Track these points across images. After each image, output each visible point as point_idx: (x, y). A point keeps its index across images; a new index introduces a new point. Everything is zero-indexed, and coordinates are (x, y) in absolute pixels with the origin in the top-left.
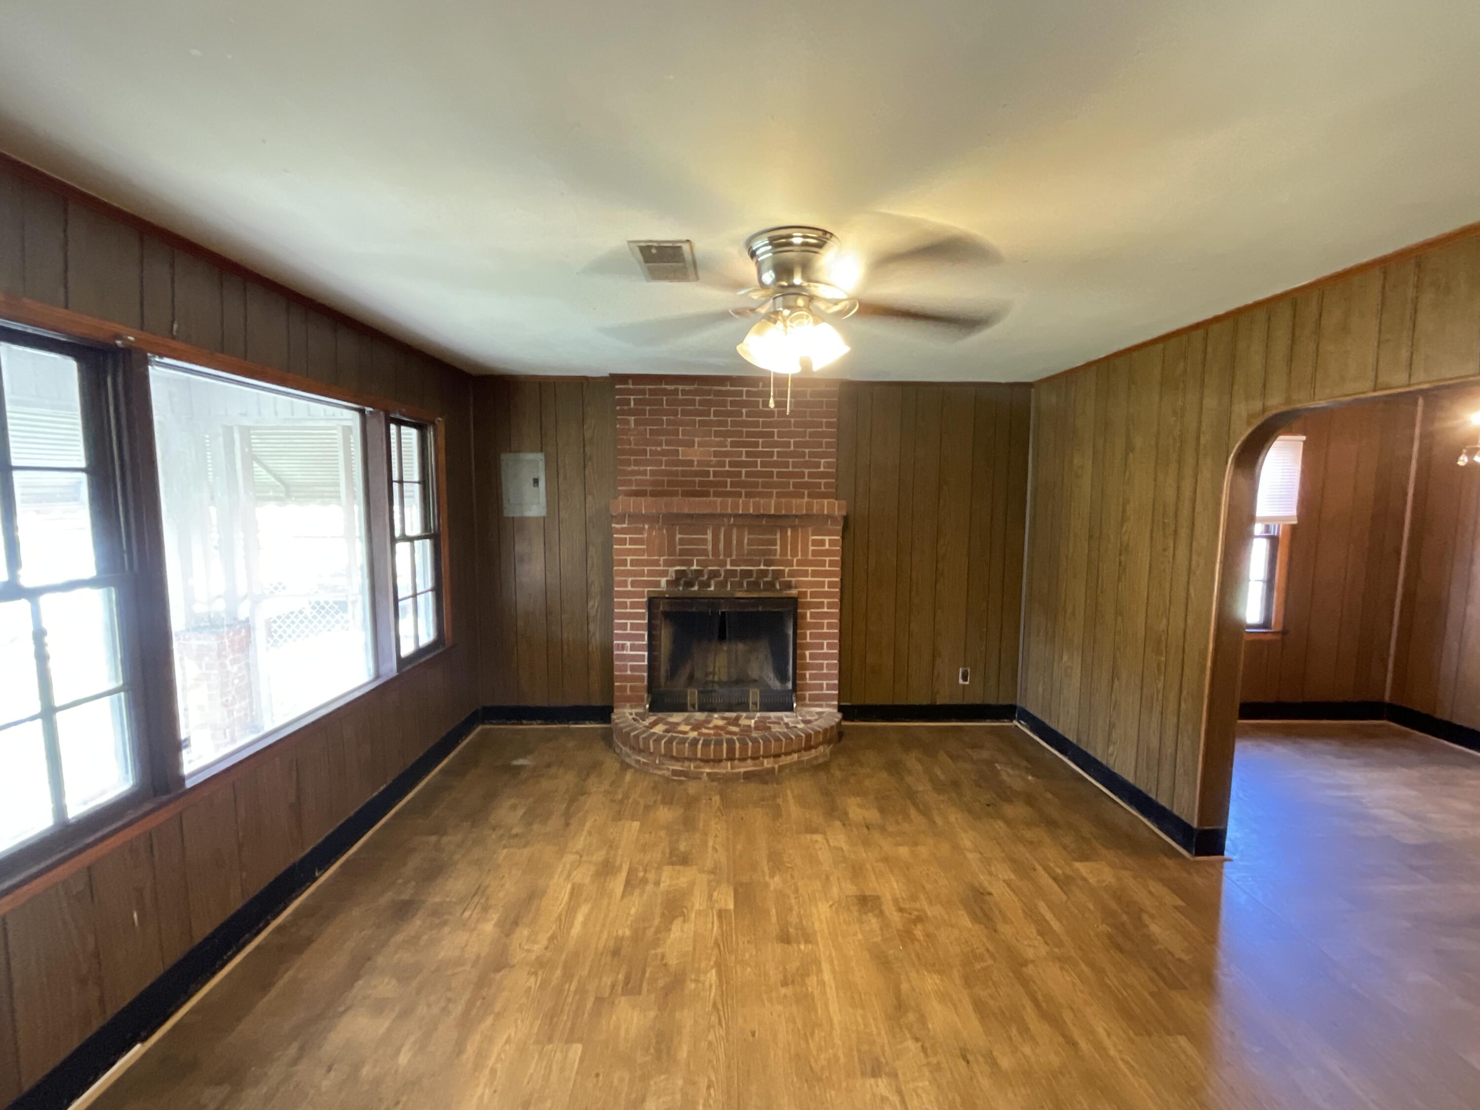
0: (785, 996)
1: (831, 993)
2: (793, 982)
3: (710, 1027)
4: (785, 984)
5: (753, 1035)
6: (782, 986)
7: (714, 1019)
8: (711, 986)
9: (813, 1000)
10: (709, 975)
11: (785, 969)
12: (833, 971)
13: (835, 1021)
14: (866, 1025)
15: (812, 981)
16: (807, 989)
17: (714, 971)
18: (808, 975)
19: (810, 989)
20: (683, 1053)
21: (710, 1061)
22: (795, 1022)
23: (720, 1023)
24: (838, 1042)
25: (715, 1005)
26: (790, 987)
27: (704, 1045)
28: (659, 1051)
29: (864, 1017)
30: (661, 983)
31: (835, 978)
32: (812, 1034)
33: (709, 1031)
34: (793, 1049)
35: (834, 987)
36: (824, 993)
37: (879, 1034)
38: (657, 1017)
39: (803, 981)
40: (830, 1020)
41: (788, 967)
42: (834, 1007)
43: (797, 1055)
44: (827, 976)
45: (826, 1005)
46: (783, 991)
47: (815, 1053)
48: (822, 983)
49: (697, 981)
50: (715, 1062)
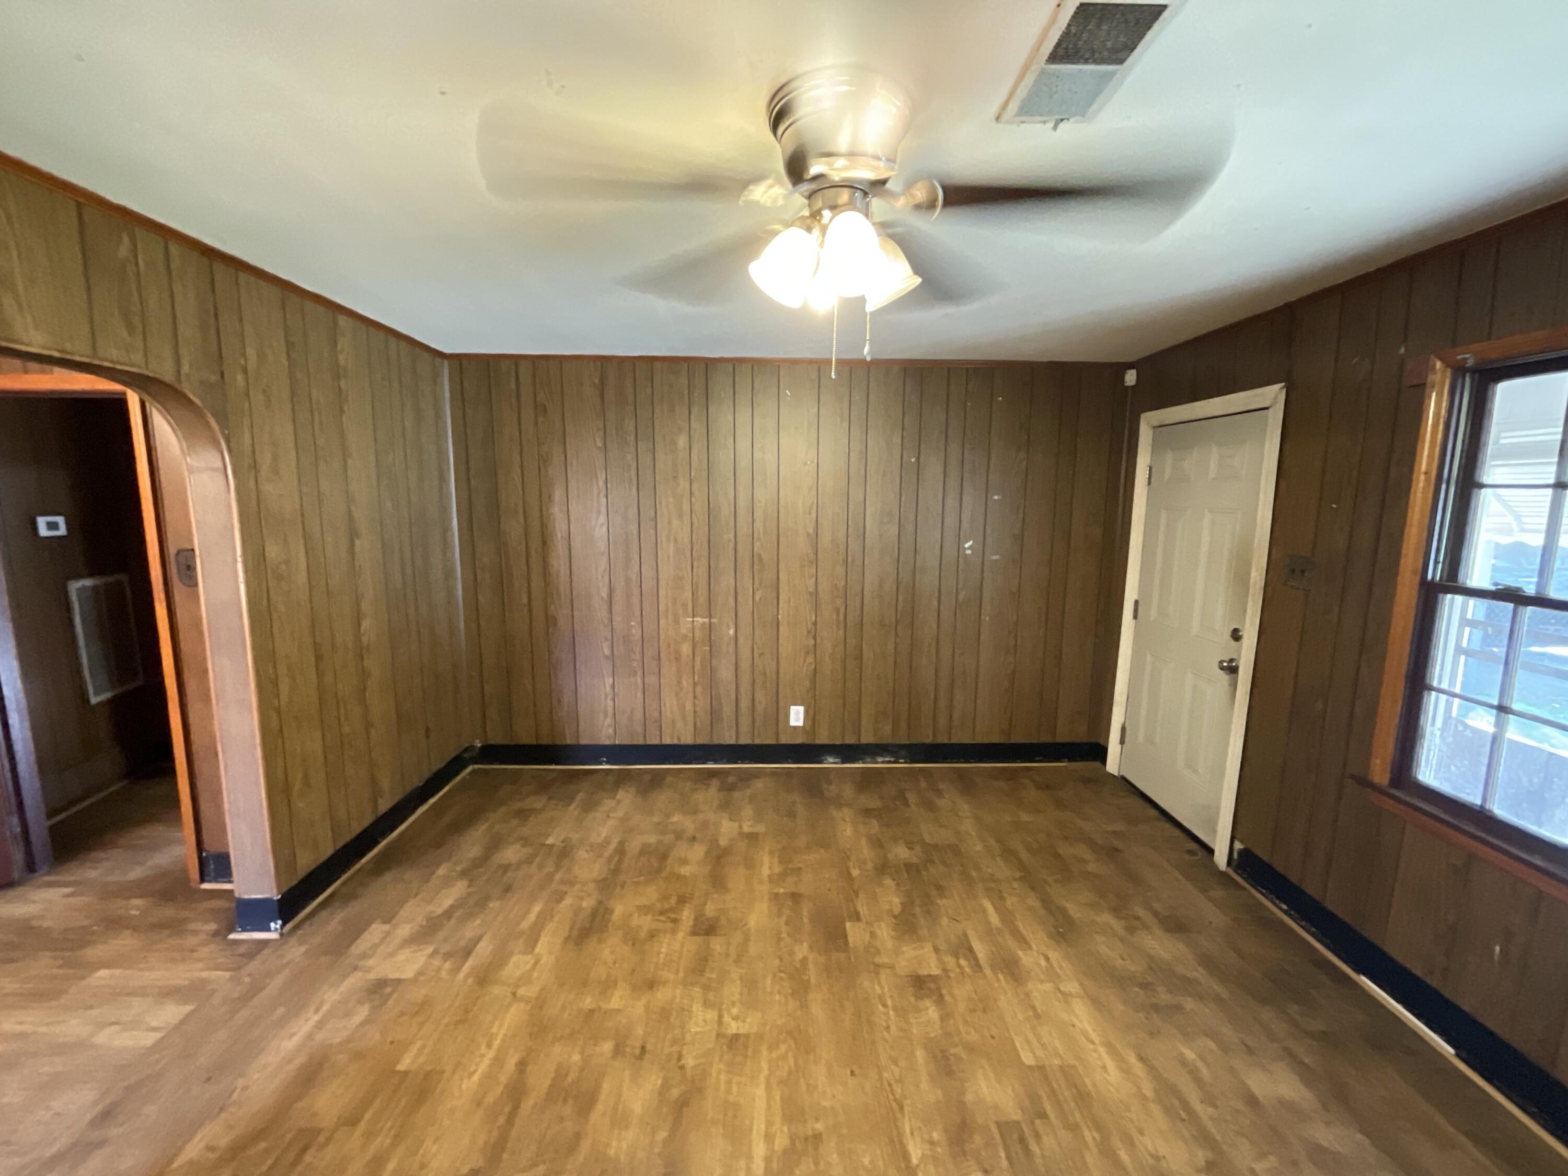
0: (817, 1120)
1: (759, 1127)
2: (806, 1139)
3: (900, 1081)
4: (817, 1138)
5: (852, 1072)
6: (820, 1134)
7: (898, 1091)
8: (912, 1134)
9: (784, 1115)
10: (919, 1152)
11: (816, 1164)
12: (750, 1158)
13: (762, 1087)
14: (729, 1082)
15: (781, 1142)
16: (789, 1129)
17: (915, 1161)
18: (785, 1152)
19: (785, 1129)
20: (920, 1054)
21: (892, 1047)
22: (808, 1085)
23: (890, 1085)
24: (765, 1065)
25: (901, 1108)
26: (810, 1133)
27: (902, 1063)
28: (946, 1058)
29: (728, 1091)
30: (978, 1139)
31: (750, 1146)
32: (790, 1072)
33: (900, 1076)
34: (811, 1057)
35: (755, 1132)
36: (769, 1123)
37: (719, 1073)
38: (963, 1094)
39: (793, 1142)
40: (768, 1087)
41: (812, 1166)
42: (761, 1103)
43: (807, 1053)
44: (759, 1150)
45: (769, 1107)
46: (819, 1126)
47: (790, 1054)
48: (769, 1138)
49: (932, 1143)
50: (887, 1048)
